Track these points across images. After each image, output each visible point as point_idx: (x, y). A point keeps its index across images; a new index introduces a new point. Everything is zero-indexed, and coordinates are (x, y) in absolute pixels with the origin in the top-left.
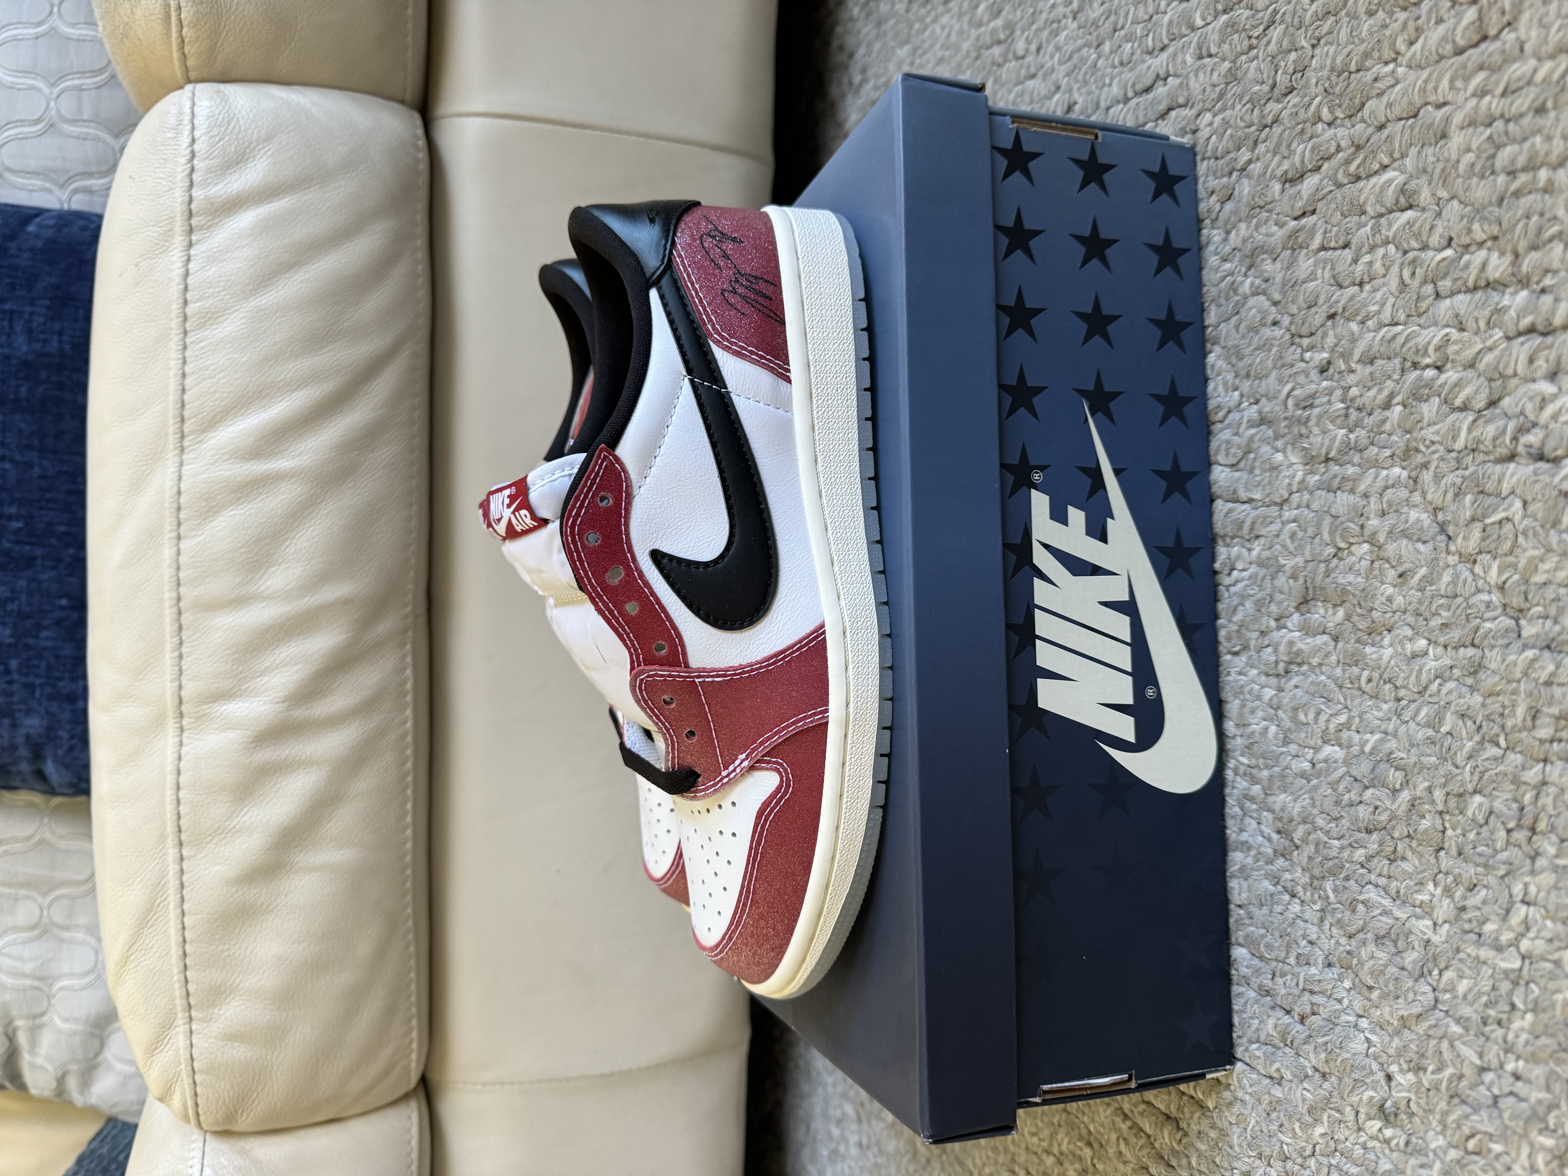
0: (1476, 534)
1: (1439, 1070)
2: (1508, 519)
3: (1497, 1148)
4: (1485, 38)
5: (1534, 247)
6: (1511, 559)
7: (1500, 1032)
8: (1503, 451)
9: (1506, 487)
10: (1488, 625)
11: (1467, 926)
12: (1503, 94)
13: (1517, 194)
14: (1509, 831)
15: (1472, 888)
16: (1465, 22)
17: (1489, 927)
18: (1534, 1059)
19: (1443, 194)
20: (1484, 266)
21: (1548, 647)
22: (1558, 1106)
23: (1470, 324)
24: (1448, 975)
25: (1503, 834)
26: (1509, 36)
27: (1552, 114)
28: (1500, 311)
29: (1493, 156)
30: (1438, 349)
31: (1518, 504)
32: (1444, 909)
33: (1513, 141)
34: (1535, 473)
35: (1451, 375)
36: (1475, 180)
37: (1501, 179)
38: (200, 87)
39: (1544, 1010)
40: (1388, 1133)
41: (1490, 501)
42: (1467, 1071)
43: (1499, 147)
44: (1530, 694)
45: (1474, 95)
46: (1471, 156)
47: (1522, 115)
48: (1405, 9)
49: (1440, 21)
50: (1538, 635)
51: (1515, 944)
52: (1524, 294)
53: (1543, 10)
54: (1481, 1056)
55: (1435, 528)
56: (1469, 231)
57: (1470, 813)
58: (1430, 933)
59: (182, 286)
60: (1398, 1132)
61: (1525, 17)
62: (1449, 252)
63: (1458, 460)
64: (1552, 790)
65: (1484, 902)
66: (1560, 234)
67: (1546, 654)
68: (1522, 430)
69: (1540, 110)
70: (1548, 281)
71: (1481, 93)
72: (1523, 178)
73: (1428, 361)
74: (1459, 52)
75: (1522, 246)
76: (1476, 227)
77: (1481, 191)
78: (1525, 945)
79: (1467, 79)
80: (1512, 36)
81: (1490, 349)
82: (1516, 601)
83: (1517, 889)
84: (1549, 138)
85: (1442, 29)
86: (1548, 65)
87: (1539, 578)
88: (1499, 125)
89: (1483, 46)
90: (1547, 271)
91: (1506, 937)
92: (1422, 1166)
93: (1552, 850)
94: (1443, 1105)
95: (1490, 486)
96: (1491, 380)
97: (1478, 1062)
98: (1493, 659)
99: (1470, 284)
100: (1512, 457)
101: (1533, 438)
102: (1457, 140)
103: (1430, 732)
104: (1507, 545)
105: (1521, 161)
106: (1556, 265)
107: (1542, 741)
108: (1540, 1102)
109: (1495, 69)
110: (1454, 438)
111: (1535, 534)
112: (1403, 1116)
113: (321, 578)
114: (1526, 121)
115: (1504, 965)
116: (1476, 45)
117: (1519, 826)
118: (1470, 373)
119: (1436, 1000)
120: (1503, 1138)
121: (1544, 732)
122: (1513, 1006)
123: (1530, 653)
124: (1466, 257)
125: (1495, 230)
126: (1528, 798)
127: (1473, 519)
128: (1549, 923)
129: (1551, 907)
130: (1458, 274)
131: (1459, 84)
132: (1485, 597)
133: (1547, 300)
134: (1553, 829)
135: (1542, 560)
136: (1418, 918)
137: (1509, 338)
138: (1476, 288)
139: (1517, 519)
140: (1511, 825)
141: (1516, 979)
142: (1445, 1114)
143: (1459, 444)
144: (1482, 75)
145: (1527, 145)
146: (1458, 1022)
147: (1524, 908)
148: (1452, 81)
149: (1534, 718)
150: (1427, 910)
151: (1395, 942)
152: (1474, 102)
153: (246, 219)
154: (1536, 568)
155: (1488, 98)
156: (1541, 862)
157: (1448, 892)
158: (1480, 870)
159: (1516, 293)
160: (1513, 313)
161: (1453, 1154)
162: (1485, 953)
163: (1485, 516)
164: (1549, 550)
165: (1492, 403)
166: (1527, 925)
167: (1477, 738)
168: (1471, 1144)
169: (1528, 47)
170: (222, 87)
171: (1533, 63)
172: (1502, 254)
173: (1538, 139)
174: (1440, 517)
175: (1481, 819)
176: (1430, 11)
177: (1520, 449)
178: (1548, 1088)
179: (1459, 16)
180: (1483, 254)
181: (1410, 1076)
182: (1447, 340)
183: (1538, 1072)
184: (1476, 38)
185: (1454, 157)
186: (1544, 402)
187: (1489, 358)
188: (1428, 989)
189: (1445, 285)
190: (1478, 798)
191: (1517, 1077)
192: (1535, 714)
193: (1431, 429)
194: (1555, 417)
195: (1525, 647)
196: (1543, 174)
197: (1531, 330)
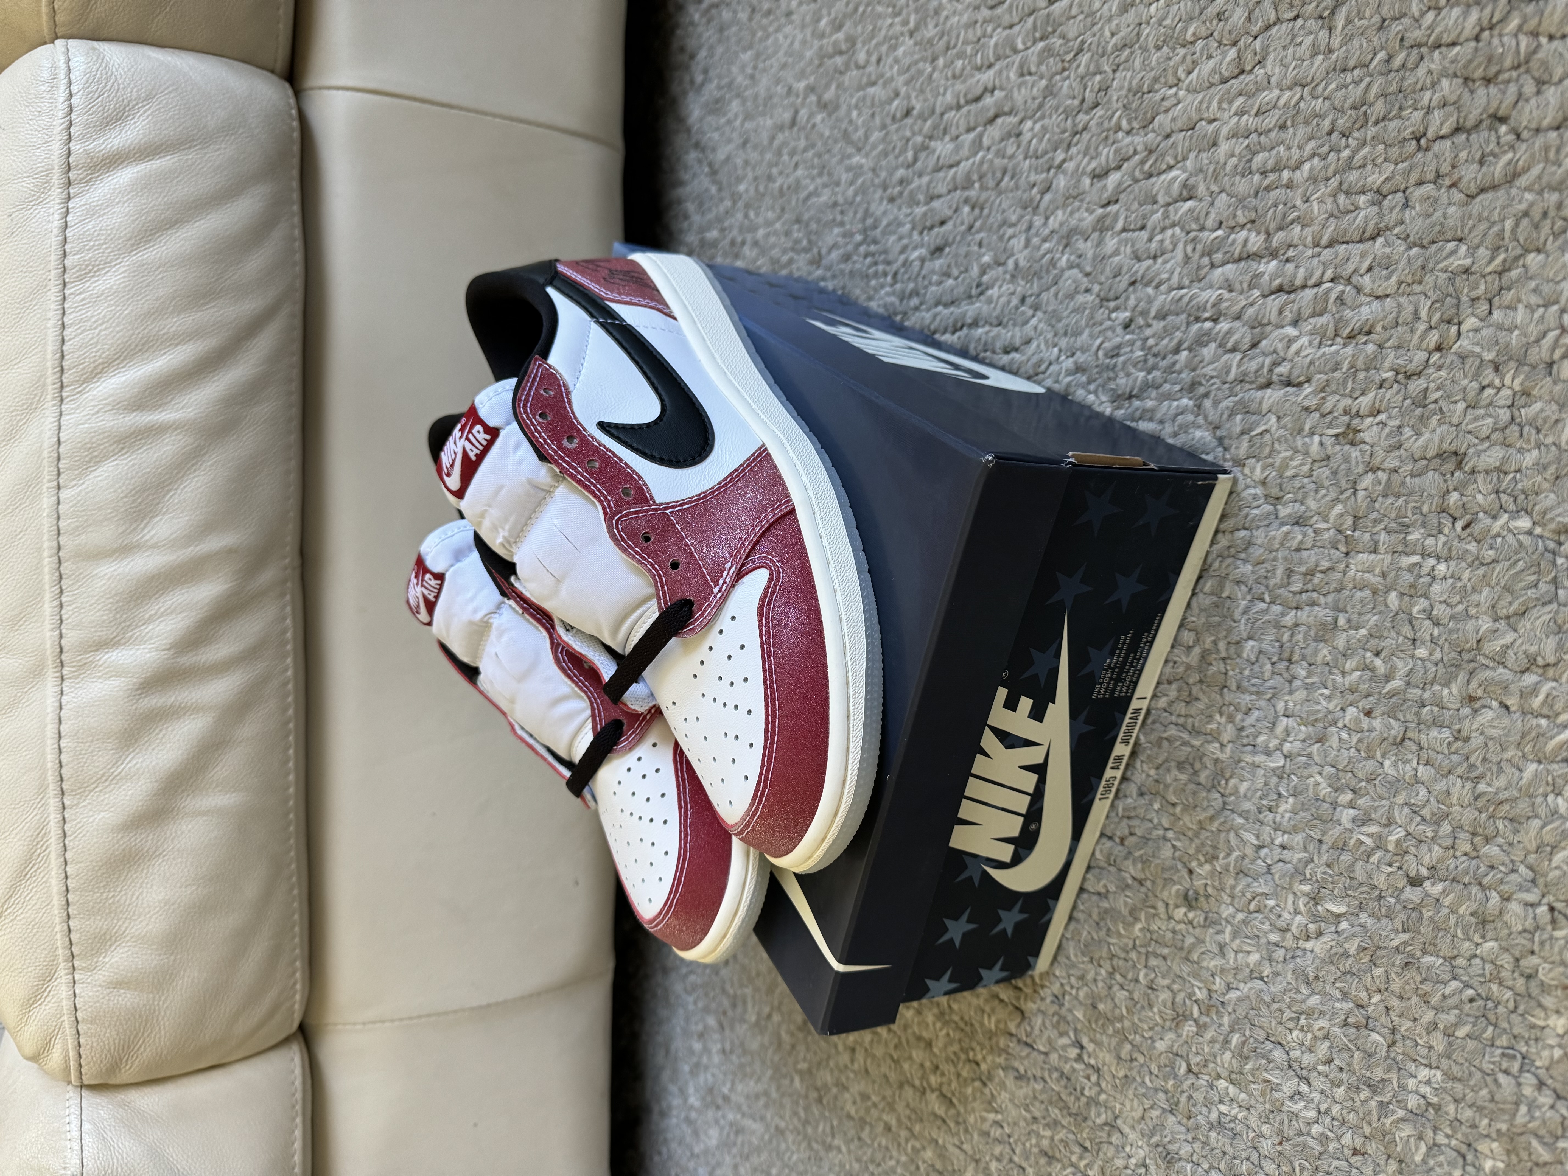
0: (1245, 444)
1: (1228, 855)
2: (1267, 431)
3: (1271, 903)
4: (1242, 72)
5: (1281, 229)
6: (1270, 460)
7: (1271, 816)
8: (1262, 380)
9: (1265, 407)
10: (1255, 511)
11: (1245, 741)
12: (1256, 115)
13: (1268, 189)
14: (1273, 664)
15: (1249, 711)
16: (1228, 59)
17: (1261, 739)
18: (1295, 830)
19: (1215, 188)
20: (1246, 241)
21: (1297, 523)
22: (1312, 861)
23: (1237, 286)
24: (1232, 782)
25: (1269, 666)
26: (1259, 72)
27: (1291, 130)
28: (1258, 276)
29: (1250, 160)
30: (1214, 305)
31: (1274, 419)
32: (1228, 733)
33: (1264, 149)
34: (1285, 395)
35: (1224, 326)
36: (1238, 178)
37: (1257, 177)
38: (71, 42)
39: (1301, 793)
40: (1191, 915)
41: (1254, 417)
42: (1249, 851)
43: (1255, 153)
44: (1285, 559)
45: (1236, 114)
46: (1234, 160)
47: (1270, 130)
48: (1184, 46)
49: (1210, 57)
50: (1290, 515)
51: (1279, 748)
52: (1274, 263)
53: (1283, 54)
54: (1258, 837)
55: (1215, 443)
56: (1235, 216)
57: (1245, 655)
58: (1219, 754)
59: (61, 238)
60: (1199, 912)
61: (1271, 58)
62: (1220, 233)
63: (1231, 389)
64: (1302, 628)
65: (1258, 720)
66: (1299, 218)
67: (1296, 528)
68: (1275, 364)
69: (1283, 127)
70: (1291, 253)
71: (1241, 113)
72: (1272, 177)
73: (1207, 315)
74: (1225, 81)
75: (1273, 226)
76: (1239, 213)
77: (1243, 186)
78: (1287, 747)
79: (1230, 102)
80: (1262, 71)
81: (1252, 304)
82: (1275, 492)
83: (1280, 706)
84: (1289, 148)
85: (1212, 63)
86: (1288, 94)
87: (1289, 473)
88: (1254, 136)
89: (1242, 77)
90: (1290, 246)
91: (1273, 743)
92: (1218, 933)
93: (1303, 673)
94: (1232, 882)
95: (1254, 407)
96: (1253, 328)
97: (1255, 842)
98: (1260, 536)
99: (1236, 256)
100: (1268, 385)
101: (1283, 369)
102: (1224, 148)
103: (1214, 598)
104: (1267, 451)
105: (1270, 164)
106: (1296, 241)
107: (1294, 593)
108: (1300, 860)
109: (1250, 95)
110: (1228, 373)
111: (1286, 441)
112: (1202, 899)
113: (206, 528)
114: (1273, 135)
115: (1272, 765)
116: (1236, 77)
117: (1281, 659)
118: (1237, 324)
119: (1225, 803)
120: (1275, 895)
121: (1297, 587)
122: (1280, 795)
123: (1285, 529)
124: (1233, 236)
125: (1253, 215)
126: (1286, 637)
127: (1243, 433)
128: (1303, 728)
129: (1304, 715)
130: (1226, 249)
131: (1225, 106)
132: (1252, 491)
133: (1290, 266)
134: (1304, 658)
135: (1292, 459)
136: (1209, 742)
137: (1264, 296)
138: (1240, 259)
139: (1273, 429)
140: (1275, 659)
141: (1281, 774)
142: (1233, 888)
143: (1232, 376)
144: (1241, 100)
145: (1274, 152)
146: (1240, 815)
147: (1285, 720)
148: (1220, 103)
149: (1289, 576)
150: (1215, 736)
151: (1192, 765)
152: (1236, 119)
153: (126, 175)
154: (1287, 466)
155: (1246, 117)
156: (1297, 683)
157: (1231, 719)
158: (1254, 697)
159: (1268, 262)
160: (1266, 277)
161: (1240, 916)
162: (1259, 759)
163: (1251, 430)
164: (1297, 451)
165: (1254, 345)
166: (1287, 733)
167: (1249, 597)
168: (1252, 907)
169: (1273, 80)
170: (95, 44)
171: (1277, 92)
172: (1259, 233)
173: (1282, 148)
174: (1219, 433)
175: (1253, 658)
176: (1203, 49)
177: (1275, 378)
178: (1305, 849)
179: (1224, 54)
180: (1244, 233)
181: (1207, 867)
182: (1220, 299)
183: (1299, 838)
184: (1236, 71)
185: (1222, 161)
186: (1290, 341)
187: (1251, 311)
188: (1218, 795)
189: (1218, 257)
190: (1251, 643)
191: (1283, 847)
192: (1289, 573)
193: (1211, 367)
194: (1298, 353)
195: (1282, 524)
196: (1286, 174)
197: (1280, 289)
